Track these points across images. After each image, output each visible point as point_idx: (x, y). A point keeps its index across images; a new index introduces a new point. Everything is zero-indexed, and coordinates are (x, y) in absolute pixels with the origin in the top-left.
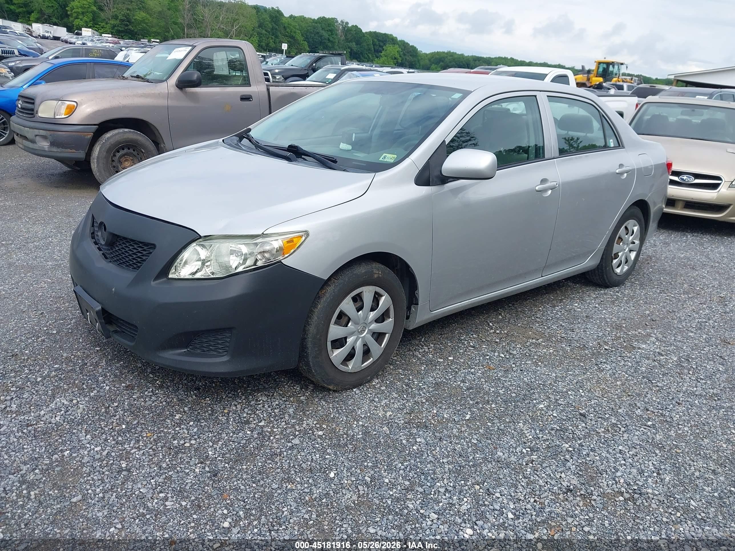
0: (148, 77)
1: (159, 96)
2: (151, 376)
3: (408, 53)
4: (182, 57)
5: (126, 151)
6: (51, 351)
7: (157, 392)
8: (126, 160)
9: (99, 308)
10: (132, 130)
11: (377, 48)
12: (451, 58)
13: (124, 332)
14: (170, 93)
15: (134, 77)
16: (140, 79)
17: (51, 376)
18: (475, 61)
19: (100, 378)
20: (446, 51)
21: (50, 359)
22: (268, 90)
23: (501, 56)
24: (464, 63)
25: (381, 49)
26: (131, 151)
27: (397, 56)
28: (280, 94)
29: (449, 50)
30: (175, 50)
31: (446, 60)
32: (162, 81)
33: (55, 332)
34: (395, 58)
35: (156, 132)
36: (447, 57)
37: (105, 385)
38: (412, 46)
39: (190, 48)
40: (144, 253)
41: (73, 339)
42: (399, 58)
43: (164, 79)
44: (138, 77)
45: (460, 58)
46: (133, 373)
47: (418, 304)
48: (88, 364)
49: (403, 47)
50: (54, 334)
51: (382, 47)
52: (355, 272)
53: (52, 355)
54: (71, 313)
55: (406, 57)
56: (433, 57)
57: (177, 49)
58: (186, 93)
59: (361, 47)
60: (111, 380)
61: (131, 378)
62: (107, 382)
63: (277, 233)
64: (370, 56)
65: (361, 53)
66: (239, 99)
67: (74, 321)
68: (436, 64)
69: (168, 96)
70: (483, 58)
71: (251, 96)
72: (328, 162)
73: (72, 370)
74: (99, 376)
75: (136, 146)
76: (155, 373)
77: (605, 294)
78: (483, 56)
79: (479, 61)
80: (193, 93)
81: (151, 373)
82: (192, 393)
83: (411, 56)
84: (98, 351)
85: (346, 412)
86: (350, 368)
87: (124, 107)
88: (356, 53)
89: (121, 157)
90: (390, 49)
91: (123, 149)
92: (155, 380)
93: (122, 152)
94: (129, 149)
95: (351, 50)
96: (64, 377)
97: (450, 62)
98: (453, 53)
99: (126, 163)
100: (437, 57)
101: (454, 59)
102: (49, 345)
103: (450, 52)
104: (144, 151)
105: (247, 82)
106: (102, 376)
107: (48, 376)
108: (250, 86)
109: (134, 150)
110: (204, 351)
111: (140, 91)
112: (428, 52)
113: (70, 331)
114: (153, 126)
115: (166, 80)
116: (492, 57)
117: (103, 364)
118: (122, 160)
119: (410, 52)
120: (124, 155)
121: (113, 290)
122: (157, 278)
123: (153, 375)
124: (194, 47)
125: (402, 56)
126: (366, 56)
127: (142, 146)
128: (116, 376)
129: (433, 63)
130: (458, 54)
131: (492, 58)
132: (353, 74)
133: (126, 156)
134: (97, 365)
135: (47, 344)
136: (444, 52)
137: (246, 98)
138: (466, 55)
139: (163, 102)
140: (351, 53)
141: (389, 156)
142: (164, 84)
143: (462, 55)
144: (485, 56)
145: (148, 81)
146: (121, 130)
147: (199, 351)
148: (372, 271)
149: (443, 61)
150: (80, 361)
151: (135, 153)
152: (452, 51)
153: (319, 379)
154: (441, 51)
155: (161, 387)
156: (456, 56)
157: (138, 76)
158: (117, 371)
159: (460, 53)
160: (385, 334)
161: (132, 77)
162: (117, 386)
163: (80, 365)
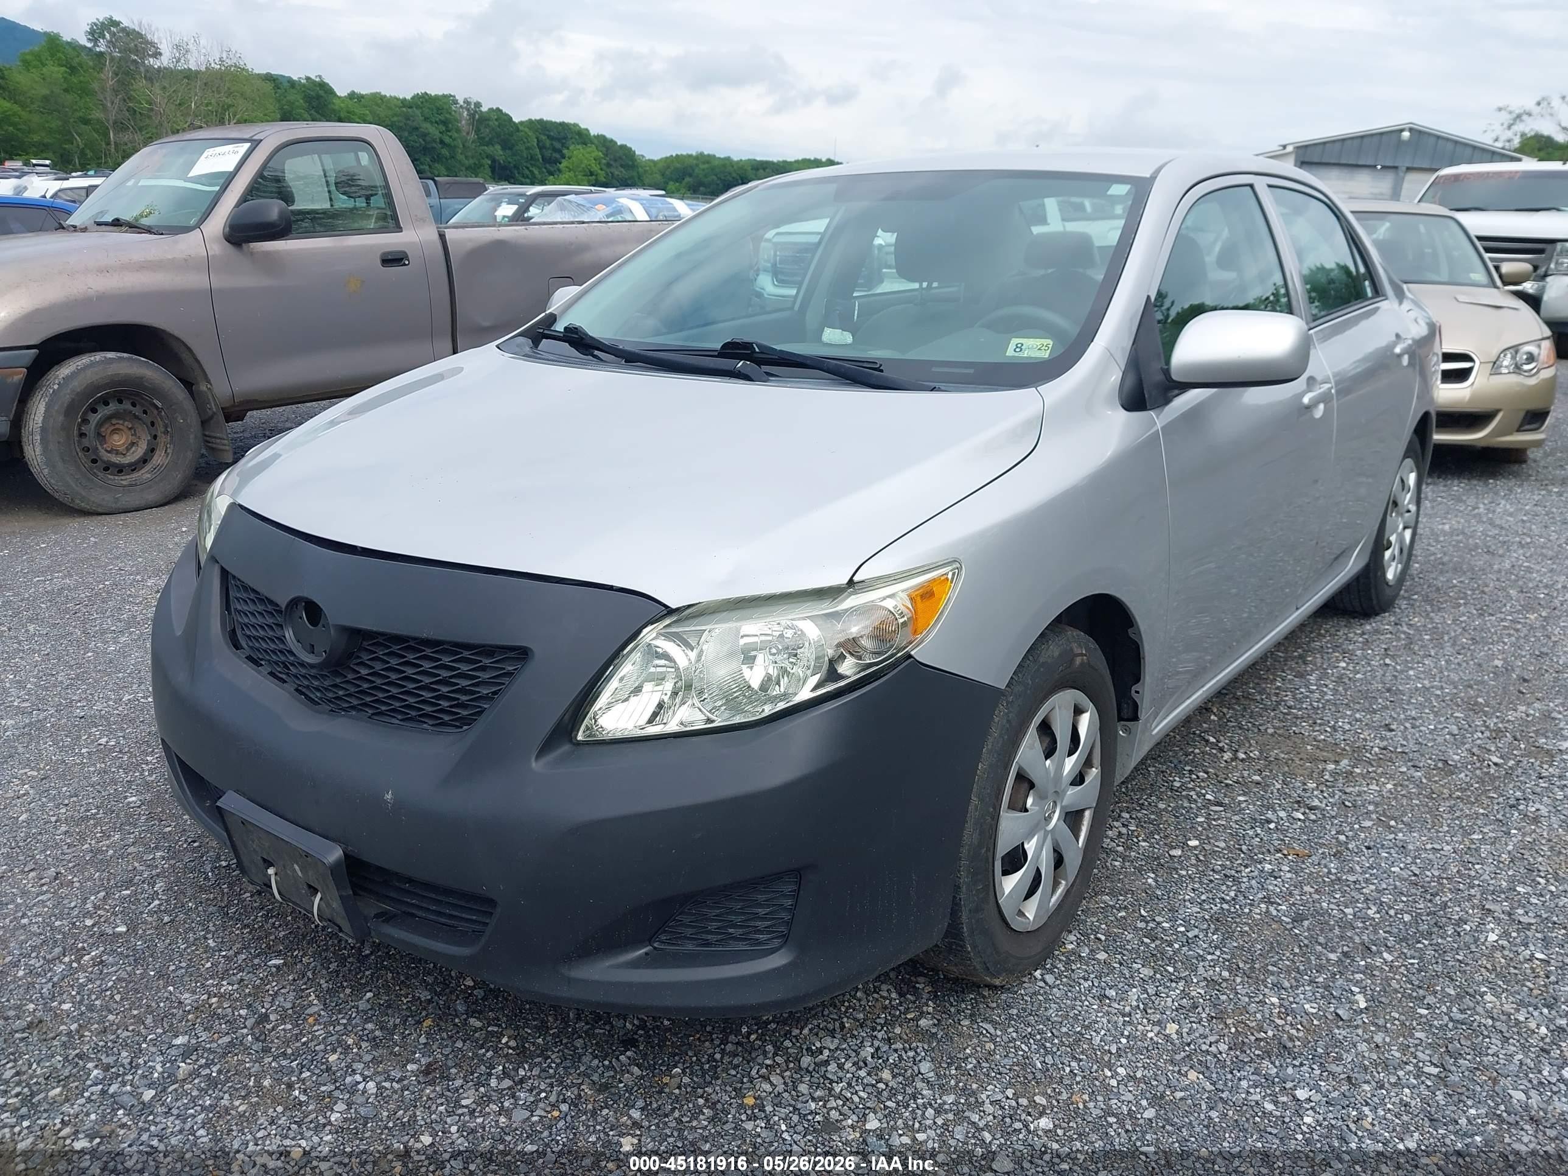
0: (145, 222)
1: (185, 264)
2: (475, 1022)
3: (615, 161)
4: (231, 168)
5: (113, 407)
6: (137, 991)
7: (522, 1072)
8: (115, 431)
9: (334, 854)
10: (125, 355)
11: (548, 153)
12: (706, 166)
13: (413, 915)
14: (213, 256)
15: (106, 224)
16: (124, 229)
17: (181, 1076)
18: (757, 169)
19: (333, 1058)
20: (694, 154)
21: (149, 1020)
22: (442, 236)
23: (808, 157)
24: (734, 175)
25: (557, 156)
26: (127, 405)
27: (595, 168)
28: (470, 246)
29: (700, 151)
30: (205, 154)
31: (696, 171)
32: (187, 229)
33: (122, 929)
34: (592, 174)
35: (185, 356)
36: (697, 165)
37: (358, 1078)
38: (623, 147)
39: (247, 145)
40: (485, 676)
41: (186, 940)
42: (599, 171)
43: (192, 222)
44: (117, 223)
45: (724, 166)
46: (419, 1022)
47: (1136, 718)
48: (272, 1017)
49: (604, 149)
50: (120, 934)
51: (560, 151)
52: (1042, 660)
53: (149, 1006)
54: (141, 860)
55: (613, 170)
56: (669, 167)
57: (210, 151)
58: (252, 254)
59: (514, 155)
60: (367, 1058)
61: (423, 1040)
62: (359, 1066)
63: (889, 576)
64: (536, 172)
65: (515, 166)
66: (379, 262)
67: (159, 886)
68: (677, 181)
69: (209, 264)
70: (772, 163)
71: (405, 253)
72: (871, 375)
73: (231, 1044)
74: (325, 1051)
75: (138, 394)
76: (480, 1012)
77: (1377, 631)
78: (770, 159)
79: (764, 169)
80: (267, 254)
81: (471, 1013)
82: (622, 1058)
83: (622, 166)
84: (278, 967)
85: (1062, 1044)
86: (1031, 918)
87: (102, 298)
88: (504, 168)
89: (100, 424)
90: (577, 153)
91: (106, 404)
92: (492, 1033)
93: (103, 411)
94: (120, 402)
95: (494, 161)
96: (219, 1072)
97: (706, 176)
98: (709, 155)
99: (116, 437)
100: (678, 165)
101: (713, 169)
102: (124, 975)
103: (702, 154)
104: (159, 404)
105: (390, 221)
106: (334, 1051)
107: (170, 1077)
108: (398, 228)
109: (134, 405)
110: (708, 944)
111: (137, 256)
112: (656, 157)
113: (166, 919)
114: (177, 339)
115: (198, 226)
116: (789, 160)
117: (315, 1009)
118: (106, 429)
119: (620, 158)
120: (109, 418)
121: (389, 796)
122: (546, 747)
123: (478, 1019)
124: (255, 143)
125: (604, 167)
126: (528, 173)
127: (157, 392)
128: (375, 1043)
129: (671, 179)
130: (719, 158)
131: (791, 162)
132: (570, 201)
133: (114, 421)
134: (297, 1015)
135: (116, 971)
136: (690, 156)
137: (394, 260)
138: (735, 158)
139: (197, 280)
140: (493, 168)
141: (1028, 342)
142: (195, 235)
143: (728, 159)
144: (775, 160)
145: (149, 230)
146: (98, 356)
147: (690, 947)
148: (1072, 649)
149: (690, 175)
150: (243, 1012)
151: (137, 411)
152: (706, 153)
153: (978, 967)
154: (684, 153)
155: (523, 1054)
156: (716, 163)
157: (118, 220)
158: (370, 1026)
159: (722, 156)
160: (1083, 811)
161: (99, 224)
162: (396, 1074)
163: (249, 1023)
